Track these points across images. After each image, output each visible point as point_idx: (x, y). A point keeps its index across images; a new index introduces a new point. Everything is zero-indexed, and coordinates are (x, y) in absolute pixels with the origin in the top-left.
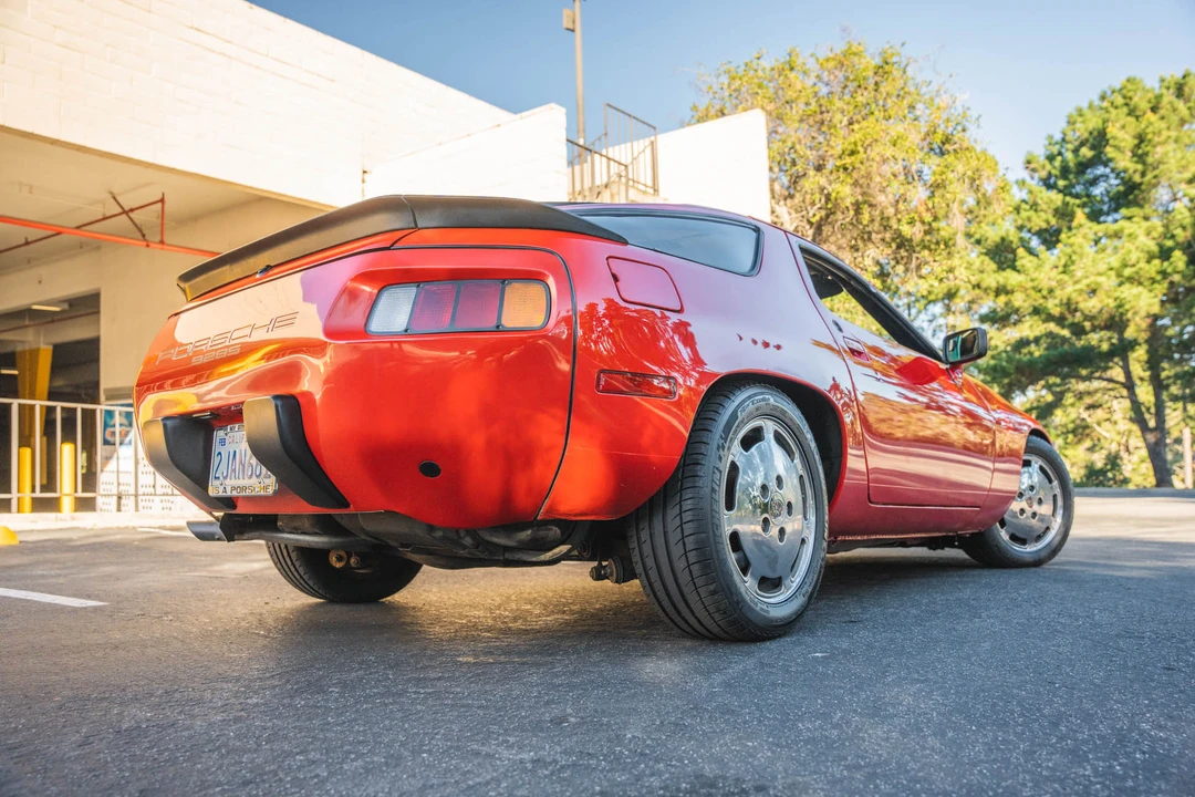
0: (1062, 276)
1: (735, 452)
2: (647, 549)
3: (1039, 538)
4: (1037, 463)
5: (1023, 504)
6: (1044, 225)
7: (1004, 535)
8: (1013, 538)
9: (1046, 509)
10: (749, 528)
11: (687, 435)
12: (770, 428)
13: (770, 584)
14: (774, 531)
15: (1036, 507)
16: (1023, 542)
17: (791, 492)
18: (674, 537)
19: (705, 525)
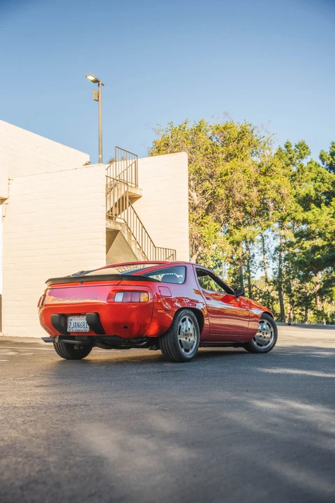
0: (332, 219)
1: (181, 323)
2: (163, 342)
3: (266, 344)
4: (266, 322)
5: (261, 334)
6: (327, 190)
7: (255, 343)
8: (258, 344)
9: (269, 335)
10: (183, 339)
11: (172, 319)
12: (187, 318)
13: (187, 351)
14: (188, 340)
15: (265, 335)
16: (261, 346)
17: (191, 331)
18: (169, 340)
19: (175, 338)
